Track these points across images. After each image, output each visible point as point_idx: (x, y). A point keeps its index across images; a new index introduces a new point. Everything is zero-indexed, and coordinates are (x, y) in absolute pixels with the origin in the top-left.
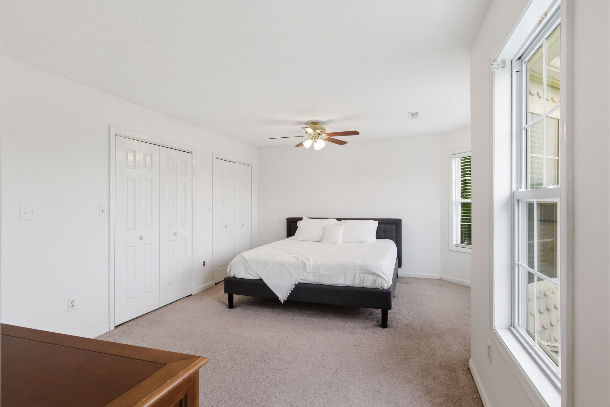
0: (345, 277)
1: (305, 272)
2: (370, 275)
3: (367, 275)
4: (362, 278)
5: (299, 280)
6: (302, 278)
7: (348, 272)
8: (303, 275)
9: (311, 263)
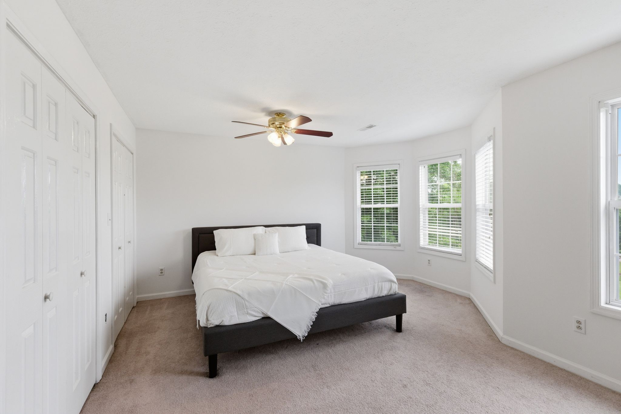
0: (366, 290)
1: (326, 294)
2: (386, 283)
3: (383, 283)
4: (380, 288)
5: (320, 304)
6: (323, 303)
7: (368, 284)
8: (324, 298)
9: (330, 282)
